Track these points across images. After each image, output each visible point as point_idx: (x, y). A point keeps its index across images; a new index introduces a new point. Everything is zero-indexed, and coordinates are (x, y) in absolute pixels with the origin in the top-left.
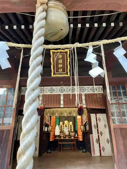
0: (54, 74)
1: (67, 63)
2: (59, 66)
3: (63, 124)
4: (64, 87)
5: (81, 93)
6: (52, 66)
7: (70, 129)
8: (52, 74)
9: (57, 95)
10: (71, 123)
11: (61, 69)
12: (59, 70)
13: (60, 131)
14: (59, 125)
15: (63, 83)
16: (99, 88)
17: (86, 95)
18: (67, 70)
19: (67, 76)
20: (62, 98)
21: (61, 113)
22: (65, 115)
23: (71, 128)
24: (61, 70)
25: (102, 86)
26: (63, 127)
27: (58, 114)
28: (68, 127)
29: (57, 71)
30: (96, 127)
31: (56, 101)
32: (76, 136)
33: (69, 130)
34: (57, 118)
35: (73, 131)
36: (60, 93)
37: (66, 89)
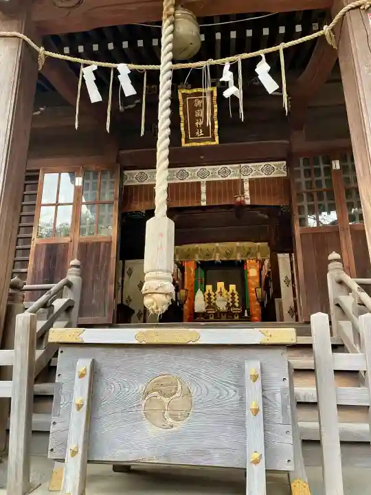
0: (187, 141)
1: (212, 116)
2: (197, 123)
3: (215, 289)
4: (207, 168)
5: (242, 178)
6: (182, 125)
7: (231, 298)
8: (183, 140)
9: (193, 183)
10: (232, 287)
11: (201, 131)
12: (198, 133)
13: (207, 304)
14: (205, 291)
15: (204, 158)
16: (279, 166)
17: (251, 181)
18: (213, 132)
19: (214, 143)
20: (203, 189)
22: (217, 259)
23: (233, 298)
24: (200, 133)
25: (285, 162)
26: (214, 296)
27: (200, 256)
28: (226, 296)
29: (193, 135)
30: (291, 283)
31: (193, 195)
32: (246, 315)
33: (228, 304)
34: (199, 281)
35: (237, 305)
36: (199, 180)
37: (211, 172)
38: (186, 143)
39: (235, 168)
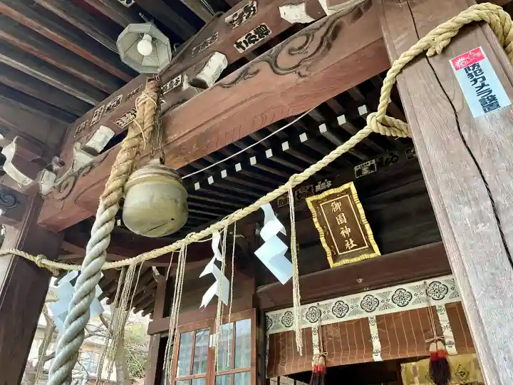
0: (335, 258)
1: (359, 219)
2: (343, 233)
4: (374, 293)
5: (433, 303)
6: (322, 239)
8: (330, 259)
9: (358, 322)
11: (352, 242)
12: (347, 245)
15: (363, 281)
17: (450, 309)
18: (368, 241)
19: (372, 256)
20: (374, 330)
24: (350, 244)
29: (343, 249)
31: (360, 342)
36: (365, 315)
37: (380, 299)
38: (335, 261)
39: (418, 288)
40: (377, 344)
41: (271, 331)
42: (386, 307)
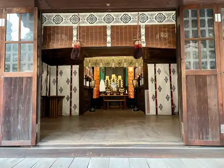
3: (110, 78)
4: (112, 14)
5: (140, 24)
7: (119, 85)
10: (120, 77)
13: (106, 86)
14: (105, 79)
15: (110, 6)
16: (169, 15)
17: (147, 27)
20: (109, 32)
21: (107, 63)
22: (113, 66)
23: (120, 83)
25: (174, 12)
26: (110, 82)
27: (103, 65)
28: (116, 82)
30: (154, 81)
31: (100, 37)
32: (127, 92)
33: (117, 86)
35: (122, 86)
37: (115, 18)
39: (134, 15)
40: (109, 39)
41: (44, 25)
42: (117, 22)
